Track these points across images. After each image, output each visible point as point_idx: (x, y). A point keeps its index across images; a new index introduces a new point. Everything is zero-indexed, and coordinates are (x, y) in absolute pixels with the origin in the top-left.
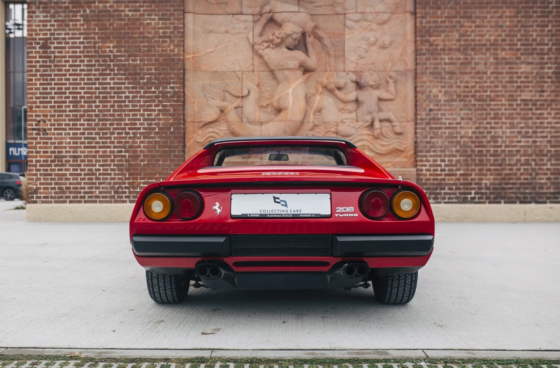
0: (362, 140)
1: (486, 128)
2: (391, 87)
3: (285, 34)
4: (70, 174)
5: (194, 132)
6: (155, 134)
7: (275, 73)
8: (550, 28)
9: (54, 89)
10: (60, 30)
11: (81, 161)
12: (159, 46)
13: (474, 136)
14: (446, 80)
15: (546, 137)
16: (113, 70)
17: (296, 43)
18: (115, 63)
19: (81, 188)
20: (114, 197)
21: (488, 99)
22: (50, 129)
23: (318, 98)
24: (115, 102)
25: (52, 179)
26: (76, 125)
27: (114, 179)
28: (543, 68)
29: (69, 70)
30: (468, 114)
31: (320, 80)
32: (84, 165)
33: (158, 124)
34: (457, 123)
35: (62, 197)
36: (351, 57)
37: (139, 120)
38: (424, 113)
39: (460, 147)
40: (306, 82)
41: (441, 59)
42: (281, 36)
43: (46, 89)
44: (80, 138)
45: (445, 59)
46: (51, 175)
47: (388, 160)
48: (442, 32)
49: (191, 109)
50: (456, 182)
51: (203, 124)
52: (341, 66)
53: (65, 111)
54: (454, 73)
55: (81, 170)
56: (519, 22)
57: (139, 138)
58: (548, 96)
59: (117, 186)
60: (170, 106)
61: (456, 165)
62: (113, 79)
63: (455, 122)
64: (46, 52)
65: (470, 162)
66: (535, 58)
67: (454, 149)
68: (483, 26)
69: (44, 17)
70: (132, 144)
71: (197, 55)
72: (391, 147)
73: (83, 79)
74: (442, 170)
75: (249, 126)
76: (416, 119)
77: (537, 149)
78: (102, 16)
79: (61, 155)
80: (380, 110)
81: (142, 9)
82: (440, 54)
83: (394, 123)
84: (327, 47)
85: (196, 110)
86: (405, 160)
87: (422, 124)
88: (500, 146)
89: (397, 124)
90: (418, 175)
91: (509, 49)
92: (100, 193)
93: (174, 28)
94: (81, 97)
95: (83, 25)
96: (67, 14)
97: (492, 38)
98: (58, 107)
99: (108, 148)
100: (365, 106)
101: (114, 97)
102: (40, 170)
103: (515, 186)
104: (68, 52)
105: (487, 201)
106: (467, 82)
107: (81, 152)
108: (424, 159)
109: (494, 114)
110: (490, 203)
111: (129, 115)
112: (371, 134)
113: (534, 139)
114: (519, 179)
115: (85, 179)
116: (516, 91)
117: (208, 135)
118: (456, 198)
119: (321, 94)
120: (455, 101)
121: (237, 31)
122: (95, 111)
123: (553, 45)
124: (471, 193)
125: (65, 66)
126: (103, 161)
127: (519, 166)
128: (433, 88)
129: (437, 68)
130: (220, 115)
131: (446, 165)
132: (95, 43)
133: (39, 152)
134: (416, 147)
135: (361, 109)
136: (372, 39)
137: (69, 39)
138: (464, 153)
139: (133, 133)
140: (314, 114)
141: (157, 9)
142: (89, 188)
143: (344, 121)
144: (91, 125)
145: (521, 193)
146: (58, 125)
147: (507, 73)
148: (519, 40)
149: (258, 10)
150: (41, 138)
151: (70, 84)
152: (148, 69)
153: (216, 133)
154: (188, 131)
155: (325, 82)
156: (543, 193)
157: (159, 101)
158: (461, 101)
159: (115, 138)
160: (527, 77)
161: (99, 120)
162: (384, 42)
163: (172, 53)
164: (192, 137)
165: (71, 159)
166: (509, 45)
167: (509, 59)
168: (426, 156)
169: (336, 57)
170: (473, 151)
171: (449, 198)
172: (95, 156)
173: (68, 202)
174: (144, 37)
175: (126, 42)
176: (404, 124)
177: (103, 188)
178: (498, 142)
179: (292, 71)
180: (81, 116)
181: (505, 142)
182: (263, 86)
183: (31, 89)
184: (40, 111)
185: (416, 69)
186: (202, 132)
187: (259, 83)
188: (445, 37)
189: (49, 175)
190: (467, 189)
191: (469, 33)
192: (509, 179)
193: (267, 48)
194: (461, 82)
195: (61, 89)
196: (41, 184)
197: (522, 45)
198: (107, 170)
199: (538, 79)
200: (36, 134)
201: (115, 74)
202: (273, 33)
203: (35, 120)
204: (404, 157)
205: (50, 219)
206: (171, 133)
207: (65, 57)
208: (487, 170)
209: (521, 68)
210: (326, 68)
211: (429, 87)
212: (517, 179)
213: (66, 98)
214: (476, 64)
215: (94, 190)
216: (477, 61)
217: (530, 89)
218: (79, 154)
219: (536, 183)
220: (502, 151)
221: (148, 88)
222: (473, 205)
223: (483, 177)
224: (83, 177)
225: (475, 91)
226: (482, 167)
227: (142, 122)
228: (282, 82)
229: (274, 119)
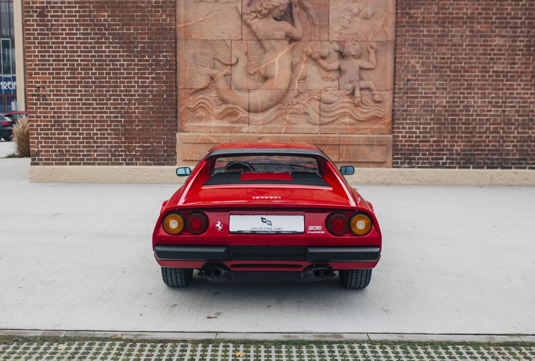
0: (344, 107)
1: (459, 98)
2: (372, 57)
3: (273, 5)
4: (70, 138)
5: (186, 99)
6: (148, 101)
7: (262, 42)
8: (524, 2)
9: (52, 56)
11: (80, 126)
12: (152, 16)
13: (448, 105)
14: (424, 52)
15: (515, 107)
16: (108, 39)
17: (283, 14)
18: (110, 31)
19: (80, 151)
20: (111, 160)
21: (463, 70)
22: (50, 95)
23: (303, 66)
24: (110, 69)
25: (52, 143)
26: (74, 91)
27: (111, 142)
28: (516, 41)
29: (66, 38)
30: (443, 85)
31: (305, 49)
32: (82, 130)
33: (151, 91)
34: (433, 93)
35: (62, 159)
36: (335, 27)
37: (134, 87)
38: (402, 83)
39: (434, 115)
40: (292, 50)
41: (420, 31)
42: (268, 7)
44: (78, 104)
45: (423, 32)
46: (52, 138)
47: (367, 127)
48: (422, 5)
49: (182, 77)
50: (430, 148)
51: (194, 90)
52: (325, 36)
53: (63, 78)
54: (432, 45)
55: (80, 134)
57: (134, 104)
58: (519, 68)
59: (113, 149)
60: (163, 74)
61: (430, 132)
62: (108, 47)
63: (430, 92)
64: (43, 21)
65: (443, 130)
66: (509, 32)
67: (429, 118)
70: (127, 109)
71: (188, 24)
72: (370, 114)
73: (80, 47)
74: (416, 137)
75: (237, 93)
76: (394, 88)
77: (506, 118)
79: (60, 119)
80: (361, 79)
82: (419, 27)
83: (374, 92)
84: (312, 17)
85: (188, 77)
86: (383, 127)
87: (400, 93)
88: (472, 115)
89: (377, 92)
90: (395, 141)
91: (485, 23)
92: (98, 155)
94: (78, 65)
97: (469, 12)
98: (57, 74)
99: (105, 114)
100: (347, 75)
101: (109, 65)
102: (41, 134)
103: (483, 152)
104: (64, 20)
105: (457, 166)
106: (443, 54)
107: (79, 117)
108: (401, 126)
109: (468, 85)
110: (460, 168)
111: (124, 82)
112: (352, 101)
113: (503, 109)
114: (488, 146)
115: (83, 143)
116: (489, 63)
117: (199, 101)
118: (429, 163)
119: (305, 63)
120: (432, 71)
122: (91, 78)
123: (526, 19)
124: (443, 159)
125: (62, 34)
126: (101, 125)
127: (488, 135)
128: (411, 59)
129: (415, 40)
130: (210, 82)
131: (420, 133)
132: (90, 12)
133: (40, 117)
134: (393, 115)
135: (343, 78)
136: (356, 10)
137: (66, 7)
138: (438, 122)
139: (128, 100)
140: (298, 81)
142: (87, 151)
143: (327, 89)
144: (88, 91)
145: (488, 159)
146: (57, 91)
147: (481, 46)
148: (493, 14)
150: (41, 104)
151: (67, 52)
152: (141, 38)
153: (208, 100)
154: (180, 97)
155: (310, 51)
156: (509, 159)
157: (153, 69)
158: (437, 72)
159: (111, 104)
160: (500, 50)
161: (96, 87)
162: (366, 13)
163: (164, 23)
164: (184, 104)
165: (70, 124)
166: (484, 18)
167: (484, 32)
168: (402, 124)
169: (320, 27)
170: (446, 119)
171: (422, 163)
172: (92, 121)
173: (68, 164)
174: (137, 7)
175: (120, 11)
176: (383, 93)
177: (100, 151)
178: (470, 111)
179: (278, 41)
180: (78, 82)
181: (476, 111)
182: (251, 54)
183: (30, 56)
184: (39, 78)
185: (396, 41)
186: (193, 98)
187: (247, 52)
188: (424, 10)
189: (49, 138)
190: (439, 154)
191: (447, 7)
192: (479, 146)
193: (254, 18)
194: (438, 54)
195: (59, 56)
196: (42, 147)
197: (497, 18)
198: (104, 134)
199: (510, 52)
200: (36, 100)
201: (110, 43)
202: (260, 4)
203: (35, 86)
204: (382, 124)
205: (52, 180)
206: (164, 99)
207: (62, 25)
208: (458, 137)
209: (494, 41)
210: (311, 38)
211: (407, 58)
212: (486, 146)
213: (64, 65)
214: (453, 36)
215: (92, 153)
216: (453, 33)
217: (503, 61)
218: (77, 119)
219: (503, 150)
220: (473, 120)
221: (142, 56)
222: (444, 170)
223: (454, 143)
224: (81, 140)
225: (451, 63)
226: (454, 135)
227: (136, 88)
228: (268, 51)
229: (261, 86)
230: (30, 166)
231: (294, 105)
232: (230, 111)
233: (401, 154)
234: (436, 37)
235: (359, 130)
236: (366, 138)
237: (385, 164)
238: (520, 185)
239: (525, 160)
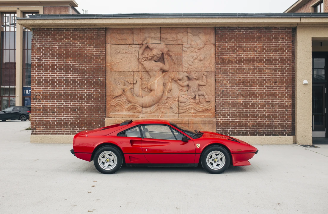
0: (190, 105)
1: (249, 99)
2: (204, 79)
3: (153, 55)
4: (51, 121)
5: (110, 101)
6: (91, 102)
7: (149, 72)
8: (279, 52)
9: (44, 80)
10: (47, 52)
11: (57, 114)
12: (94, 60)
13: (243, 103)
14: (230, 77)
15: (278, 104)
16: (72, 71)
17: (159, 59)
18: (73, 68)
19: (56, 127)
20: (72, 132)
21: (250, 85)
22: (42, 99)
23: (170, 84)
24: (72, 86)
25: (42, 123)
26: (54, 97)
27: (72, 123)
28: (276, 71)
29: (51, 71)
30: (240, 93)
31: (170, 76)
32: (58, 116)
33: (93, 97)
34: (235, 97)
35: (47, 132)
36: (185, 65)
37: (84, 95)
38: (219, 92)
39: (237, 108)
40: (164, 76)
41: (228, 67)
42: (151, 56)
43: (40, 80)
44: (56, 104)
46: (42, 121)
47: (202, 115)
48: (228, 53)
49: (109, 90)
51: (115, 96)
52: (180, 69)
53: (49, 91)
54: (234, 73)
55: (57, 119)
56: (264, 49)
57: (84, 104)
58: (278, 84)
59: (73, 126)
60: (99, 88)
61: (235, 117)
62: (72, 75)
64: (40, 63)
65: (241, 116)
66: (272, 66)
67: (234, 110)
68: (248, 51)
69: (39, 46)
70: (81, 106)
71: (112, 64)
72: (204, 108)
73: (58, 76)
74: (228, 120)
75: (136, 98)
76: (216, 95)
77: (274, 109)
78: (67, 46)
79: (47, 111)
80: (199, 90)
81: (86, 42)
82: (227, 64)
83: (206, 97)
84: (174, 60)
85: (112, 90)
86: (210, 114)
87: (219, 97)
88: (256, 108)
90: (217, 122)
91: (260, 62)
93: (101, 51)
94: (57, 84)
95: (58, 50)
96: (50, 45)
97: (252, 57)
98: (46, 88)
99: (69, 108)
100: (192, 88)
101: (72, 84)
102: (37, 119)
103: (263, 127)
104: (50, 62)
106: (240, 78)
107: (56, 110)
108: (220, 114)
109: (253, 93)
110: (251, 135)
111: (79, 93)
112: (194, 102)
113: (272, 105)
114: (265, 124)
115: (58, 123)
116: (263, 82)
117: (117, 102)
118: (235, 133)
119: (170, 83)
120: (234, 86)
121: (131, 52)
122: (63, 91)
123: (280, 60)
124: (242, 131)
125: (49, 69)
126: (67, 114)
127: (265, 118)
128: (224, 80)
129: (226, 71)
130: (123, 92)
131: (230, 117)
132: (64, 58)
133: (37, 110)
134: (216, 108)
135: (190, 90)
136: (195, 57)
137: (51, 56)
138: (239, 112)
139: (81, 101)
140: (167, 92)
141: (93, 42)
142: (60, 127)
143: (182, 95)
144: (61, 97)
145: (266, 131)
146: (46, 97)
147: (259, 73)
148: (264, 58)
149: (141, 42)
150: (37, 103)
151: (52, 78)
152: (88, 71)
153: (121, 101)
154: (107, 100)
155: (173, 77)
156: (277, 131)
157: (94, 86)
158: (237, 86)
159: (73, 103)
160: (269, 75)
161: (65, 95)
162: (201, 58)
163: (100, 64)
164: (109, 103)
165: (52, 113)
166: (260, 60)
167: (260, 66)
169: (178, 65)
170: (243, 110)
171: (231, 133)
172: (63, 112)
173: (50, 134)
174: (87, 56)
175: (78, 58)
176: (210, 97)
177: (67, 127)
178: (255, 106)
179: (157, 72)
180: (57, 93)
181: (258, 106)
182: (143, 78)
183: (33, 80)
184: (37, 91)
185: (216, 71)
186: (114, 100)
188: (229, 56)
189: (41, 121)
190: (240, 128)
191: (241, 54)
192: (260, 124)
193: (145, 61)
194: (237, 78)
195: (48, 80)
196: (37, 125)
197: (266, 60)
198: (69, 119)
199: (274, 76)
200: (35, 101)
201: (73, 73)
202: (148, 54)
203: (35, 95)
204: (210, 113)
205: (41, 142)
206: (99, 101)
207: (49, 65)
208: (250, 119)
209: (265, 71)
210: (173, 70)
211: (222, 80)
212: (264, 124)
213: (49, 84)
214: (244, 69)
215: (63, 128)
216: (245, 67)
217: (270, 81)
218: (55, 111)
219: (273, 126)
220: (257, 110)
221: (88, 80)
222: (243, 136)
223: (248, 123)
224: (57, 122)
225: (244, 82)
226: (247, 118)
227: (85, 96)
228: (152, 77)
229: (148, 94)
230: (31, 135)
231: (165, 103)
232: (133, 107)
233: (221, 128)
234: (236, 70)
235: (199, 116)
236: (202, 120)
238: (283, 144)
239: (285, 131)
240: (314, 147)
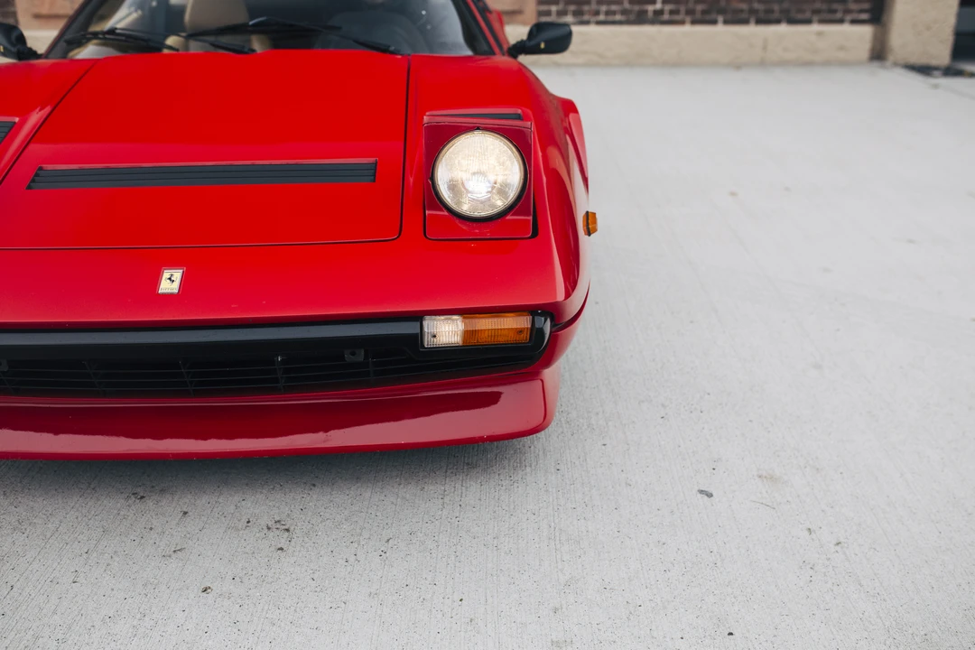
105: (688, 19)
110: (694, 22)
118: (624, 12)
171: (607, 13)
222: (658, 28)
237: (520, 18)
238: (827, 63)
240: (960, 73)
